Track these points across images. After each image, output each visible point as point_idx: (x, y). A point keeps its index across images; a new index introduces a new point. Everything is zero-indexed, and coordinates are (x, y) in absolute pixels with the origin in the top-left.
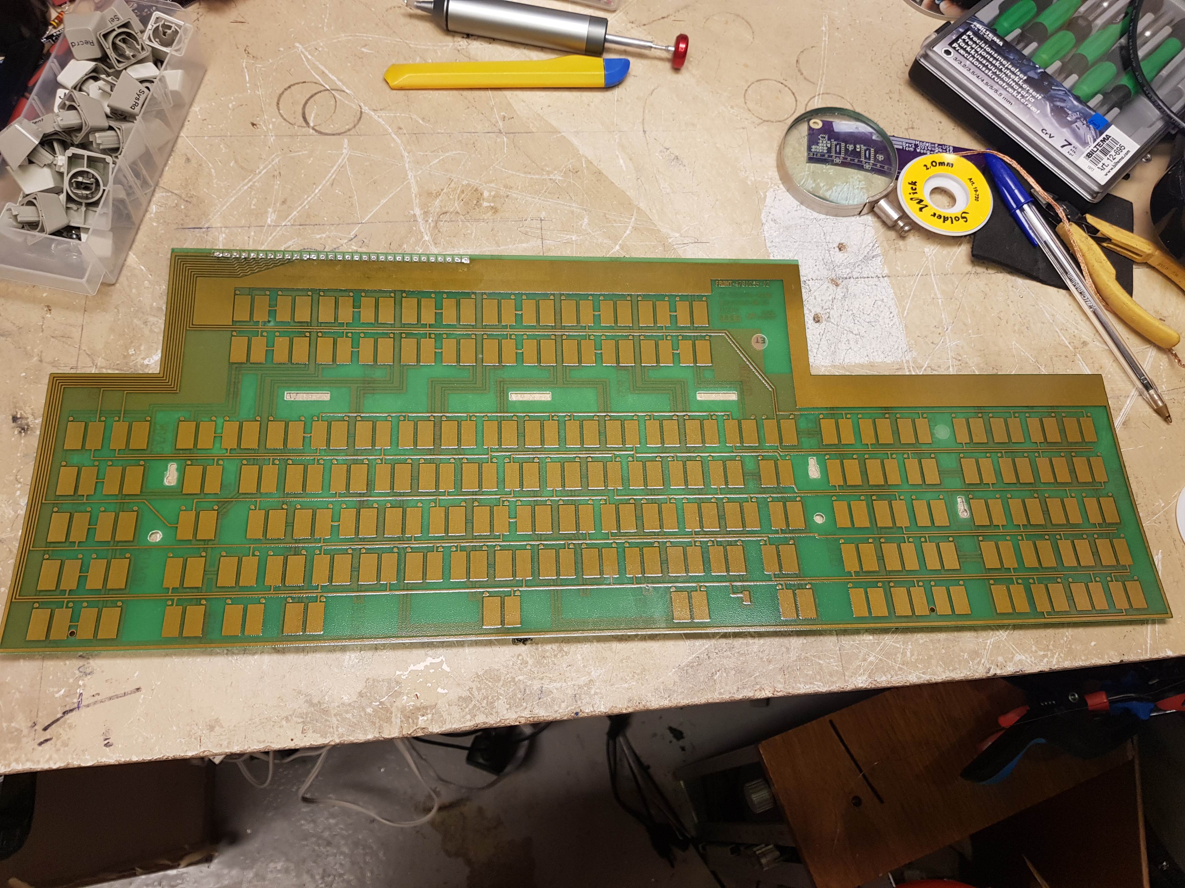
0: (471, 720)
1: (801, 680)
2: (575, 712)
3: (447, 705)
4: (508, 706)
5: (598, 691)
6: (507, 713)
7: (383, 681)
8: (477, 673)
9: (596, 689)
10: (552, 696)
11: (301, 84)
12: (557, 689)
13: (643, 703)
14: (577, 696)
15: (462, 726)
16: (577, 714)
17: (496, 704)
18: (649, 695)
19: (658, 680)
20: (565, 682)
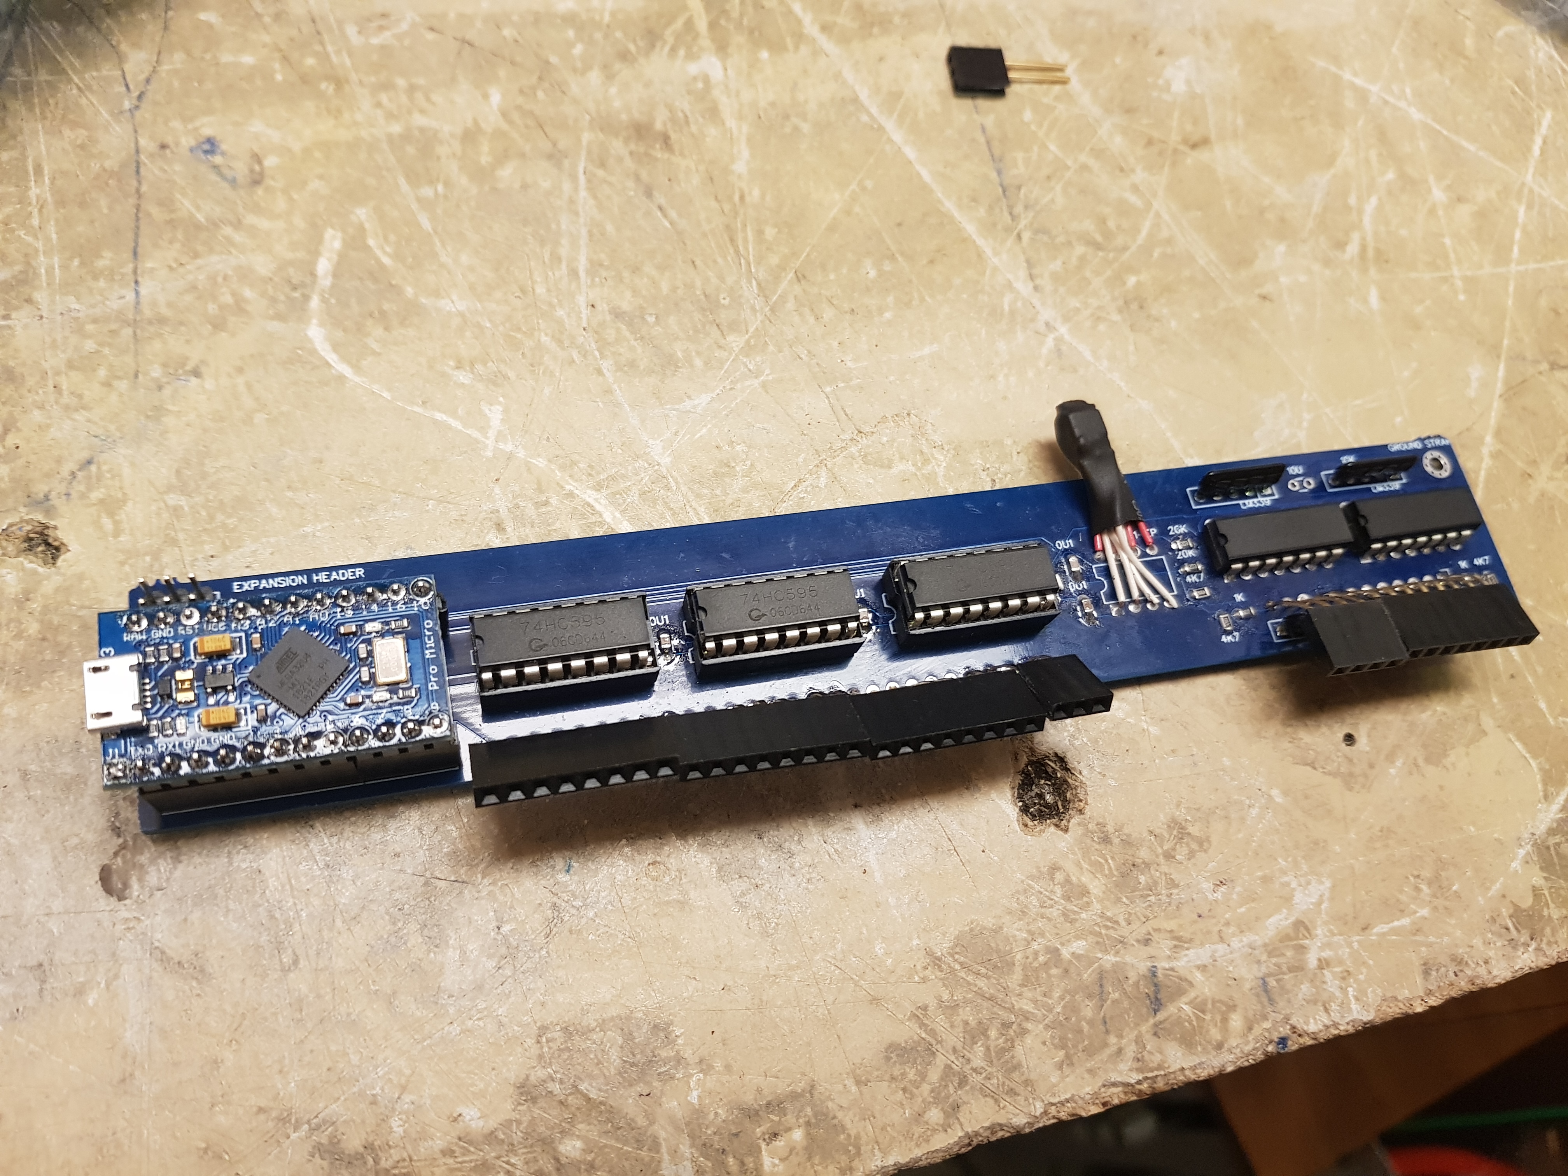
0: (946, 1127)
2: (1275, 1037)
3: (850, 1083)
4: (1062, 1053)
5: (1327, 954)
6: (1063, 1078)
7: (603, 1025)
8: (930, 953)
9: (1322, 949)
10: (1192, 994)
12: (1203, 968)
13: (1469, 972)
14: (1272, 982)
15: (918, 1153)
16: (1283, 1041)
17: (1019, 1050)
18: (1477, 942)
19: (1489, 889)
20: (1222, 939)
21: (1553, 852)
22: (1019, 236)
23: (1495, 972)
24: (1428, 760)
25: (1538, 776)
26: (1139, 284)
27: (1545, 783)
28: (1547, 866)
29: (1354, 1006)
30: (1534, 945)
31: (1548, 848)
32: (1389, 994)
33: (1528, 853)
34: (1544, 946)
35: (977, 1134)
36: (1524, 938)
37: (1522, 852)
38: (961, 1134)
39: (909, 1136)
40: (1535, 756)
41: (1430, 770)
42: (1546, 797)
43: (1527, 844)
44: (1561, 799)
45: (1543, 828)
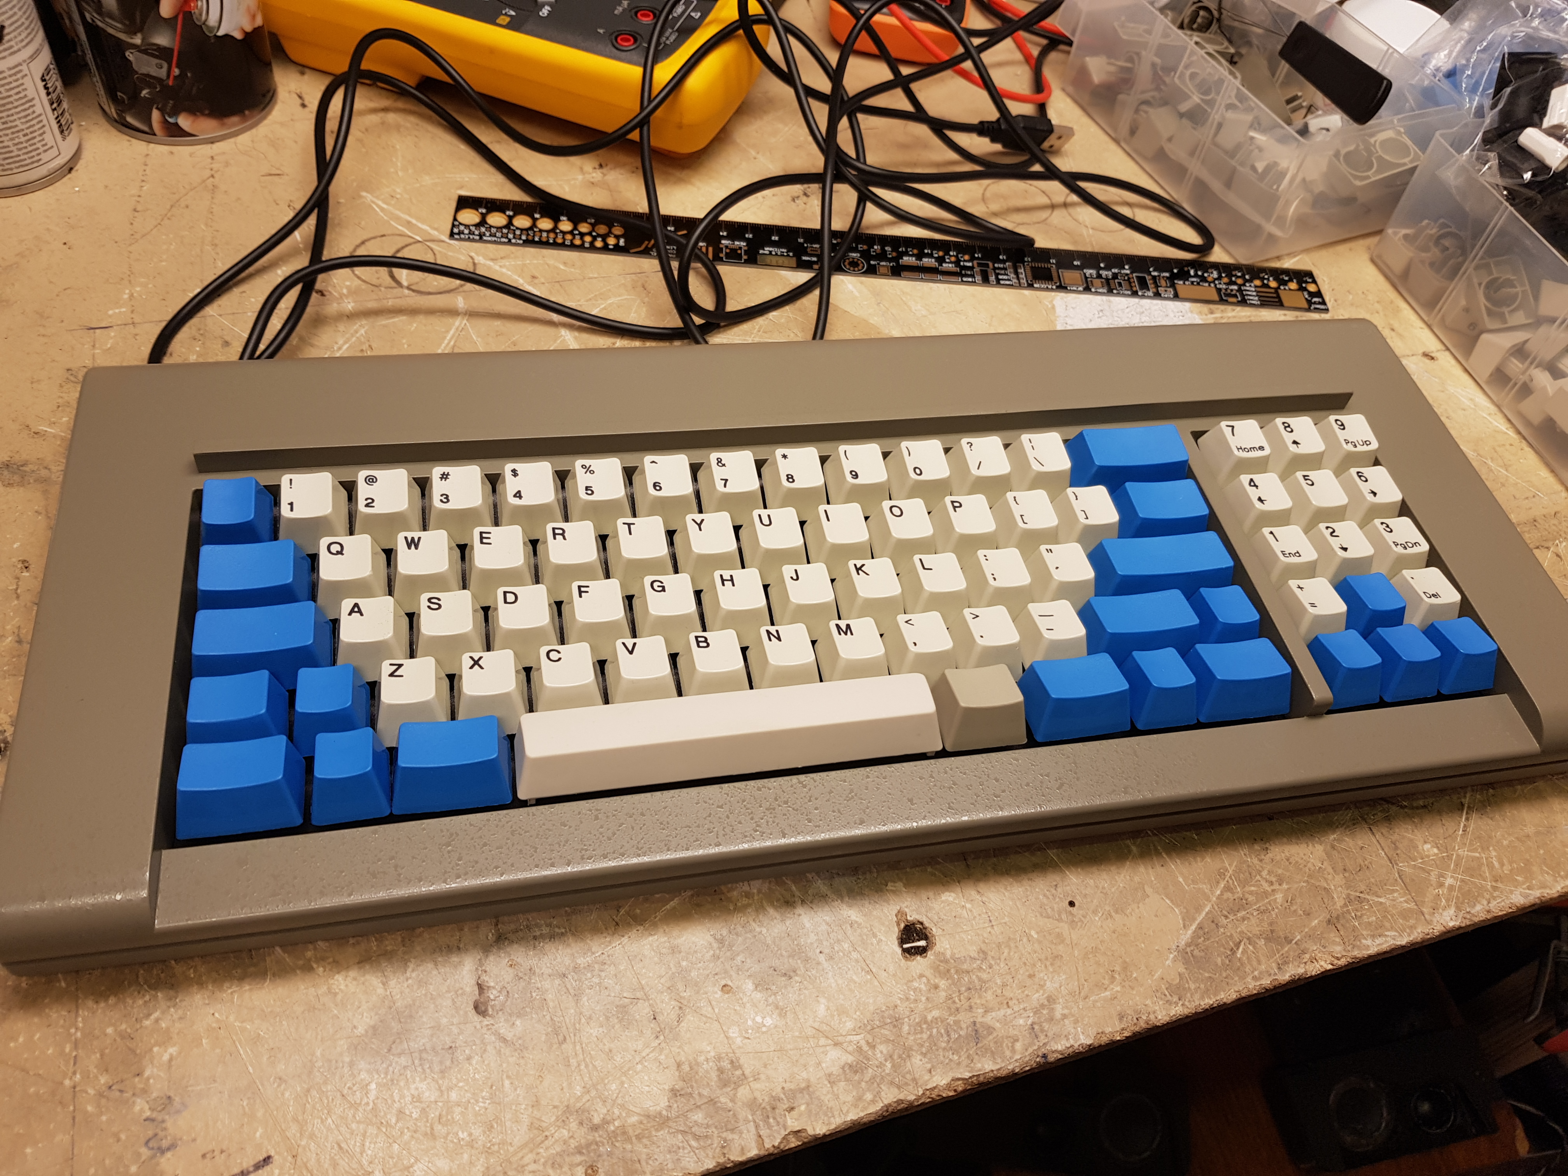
0: (874, 1102)
1: (1364, 933)
2: (1041, 1054)
3: (826, 1082)
4: (929, 1065)
5: (1066, 1011)
6: (932, 1077)
7: (707, 1061)
8: (861, 1021)
9: (1062, 1009)
10: (995, 1034)
11: (379, 239)
12: (1000, 1021)
14: (1036, 1027)
15: (862, 1114)
16: (1044, 1056)
17: (909, 1065)
18: (1148, 1002)
19: (1153, 976)
20: (1008, 1007)
21: (1189, 954)
23: (1160, 1017)
24: (1117, 912)
25: (1179, 916)
27: (1184, 920)
28: (1186, 962)
29: (1082, 1037)
30: (1181, 1003)
31: (1187, 953)
32: (1100, 1031)
33: (1175, 956)
34: (1186, 1003)
35: (890, 1105)
36: (1175, 999)
37: (1172, 956)
38: (882, 1105)
39: (856, 1106)
40: (1178, 906)
41: (1117, 917)
42: (1184, 926)
43: (1174, 951)
44: (1193, 927)
45: (1183, 943)
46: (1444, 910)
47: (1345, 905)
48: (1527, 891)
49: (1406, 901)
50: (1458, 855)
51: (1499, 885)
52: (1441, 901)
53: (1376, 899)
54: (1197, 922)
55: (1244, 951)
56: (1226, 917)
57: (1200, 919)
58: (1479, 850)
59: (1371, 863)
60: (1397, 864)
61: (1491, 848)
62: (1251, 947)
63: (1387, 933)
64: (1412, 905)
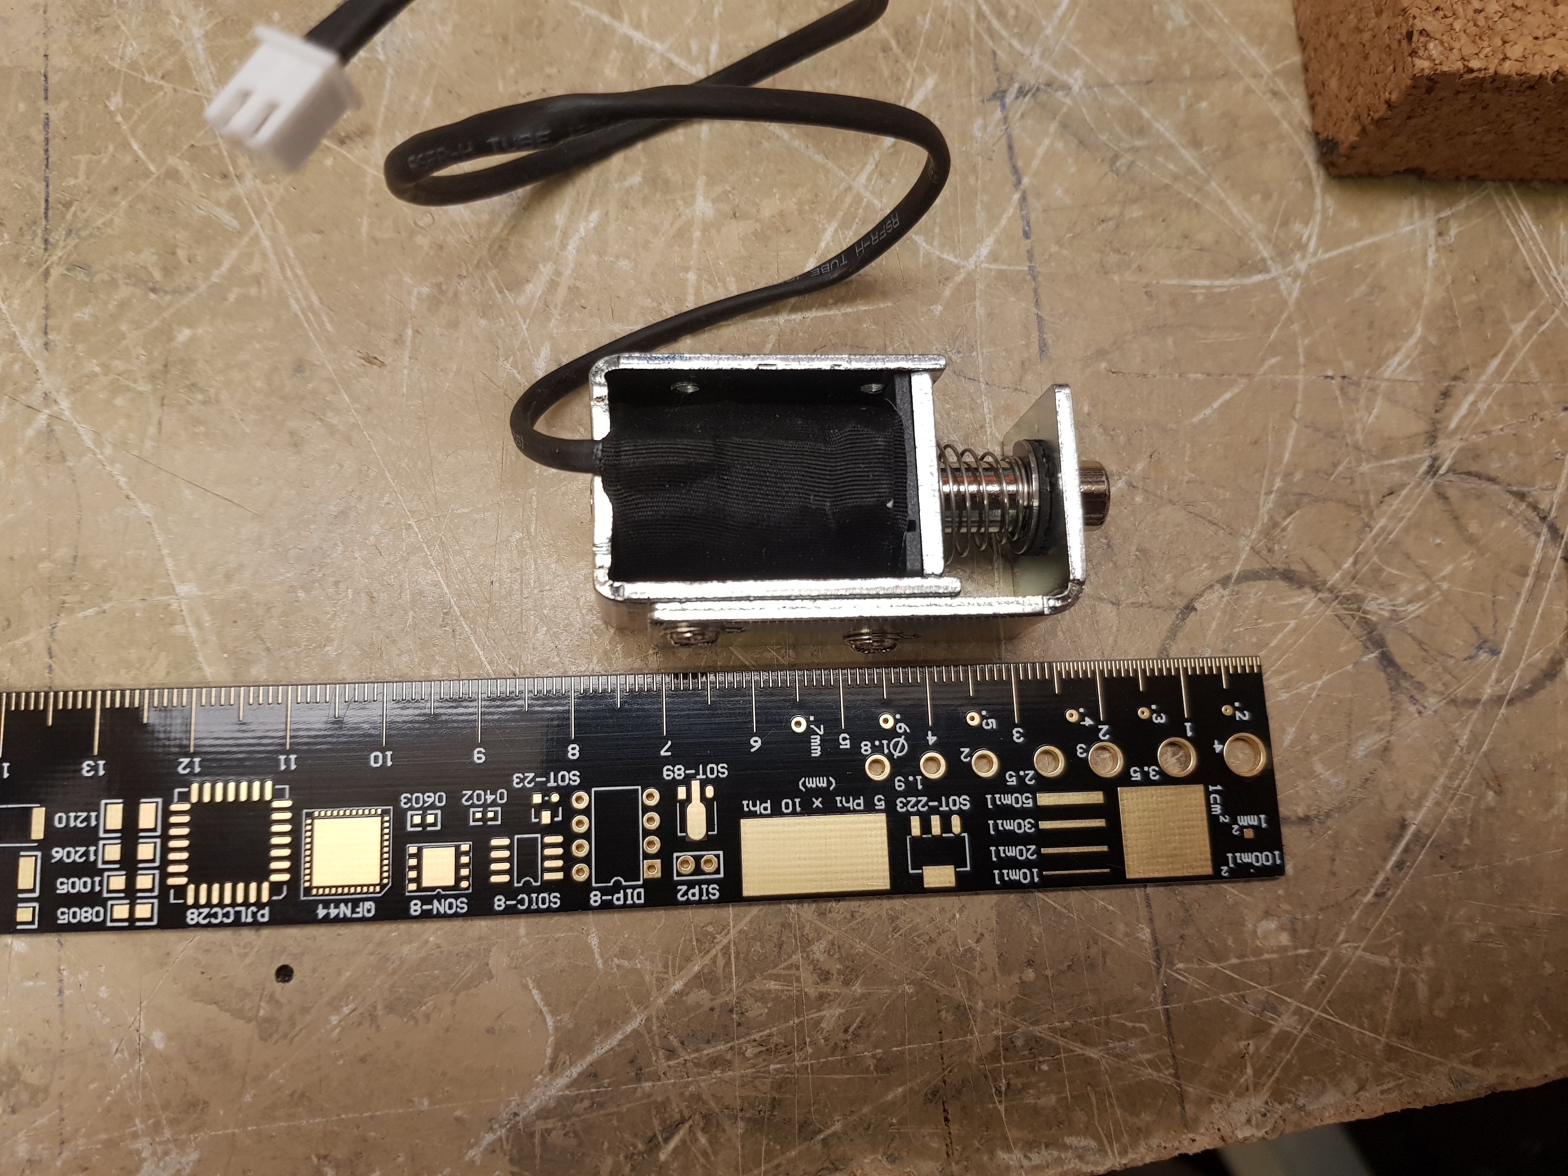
21: (537, 1139)
22: (46, 274)
25: (552, 1039)
26: (192, 339)
27: (558, 1048)
31: (532, 1135)
33: (500, 1139)
40: (557, 1011)
41: (387, 1021)
42: (552, 1067)
43: (501, 1127)
44: (575, 1071)
45: (533, 1107)
46: (1239, 1095)
47: (994, 1056)
48: (1470, 1069)
49: (1151, 1064)
50: (1336, 958)
51: (1409, 1047)
52: (1242, 1073)
53: (1078, 1049)
54: (589, 1059)
55: (683, 1148)
56: (671, 1053)
57: (600, 1050)
58: (1396, 951)
59: (1104, 954)
60: (1171, 964)
61: (1426, 949)
62: (703, 1140)
63: (1068, 1140)
64: (1166, 1076)
